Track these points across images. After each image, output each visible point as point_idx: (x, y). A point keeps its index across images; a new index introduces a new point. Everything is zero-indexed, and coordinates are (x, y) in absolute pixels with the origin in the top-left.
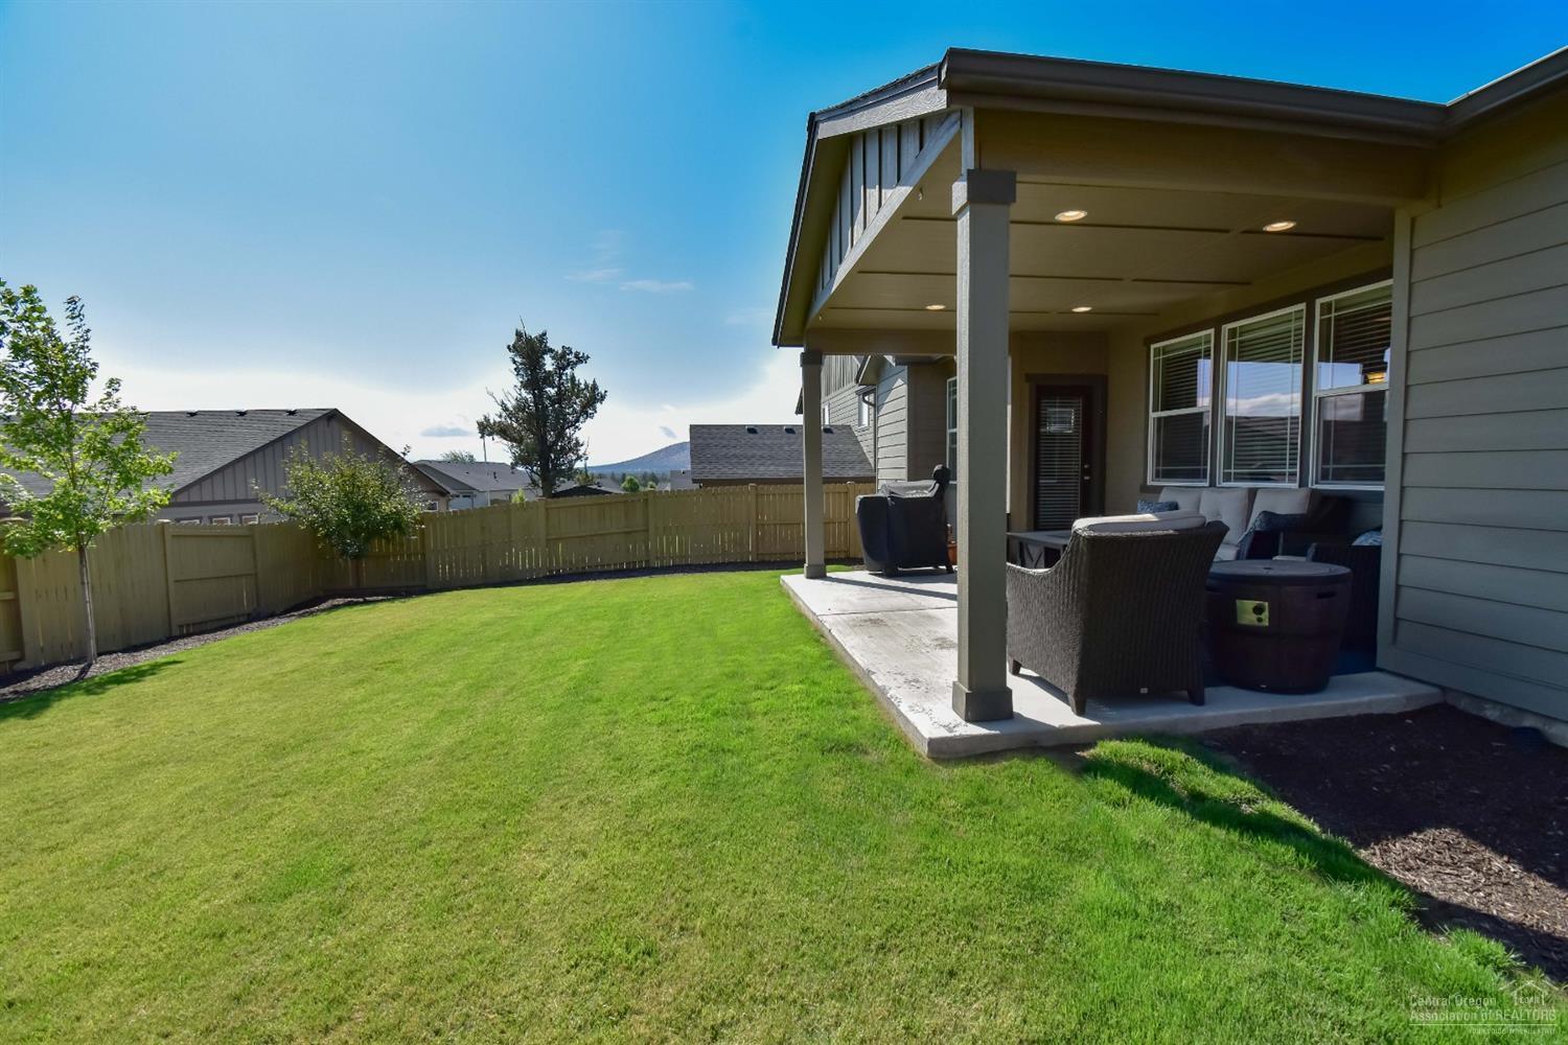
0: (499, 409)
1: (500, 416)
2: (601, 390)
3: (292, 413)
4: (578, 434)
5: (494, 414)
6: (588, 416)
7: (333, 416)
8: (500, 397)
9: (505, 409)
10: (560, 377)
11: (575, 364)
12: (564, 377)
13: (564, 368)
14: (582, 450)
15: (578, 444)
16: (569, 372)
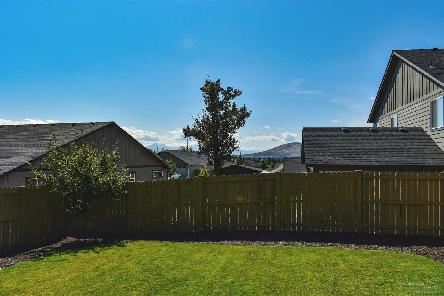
0: (194, 122)
1: (195, 126)
2: (248, 110)
3: (94, 124)
5: (192, 125)
6: (241, 125)
7: (112, 126)
9: (197, 122)
10: (226, 104)
11: (234, 96)
12: (228, 104)
13: (228, 99)
14: (236, 145)
15: (234, 141)
16: (231, 101)
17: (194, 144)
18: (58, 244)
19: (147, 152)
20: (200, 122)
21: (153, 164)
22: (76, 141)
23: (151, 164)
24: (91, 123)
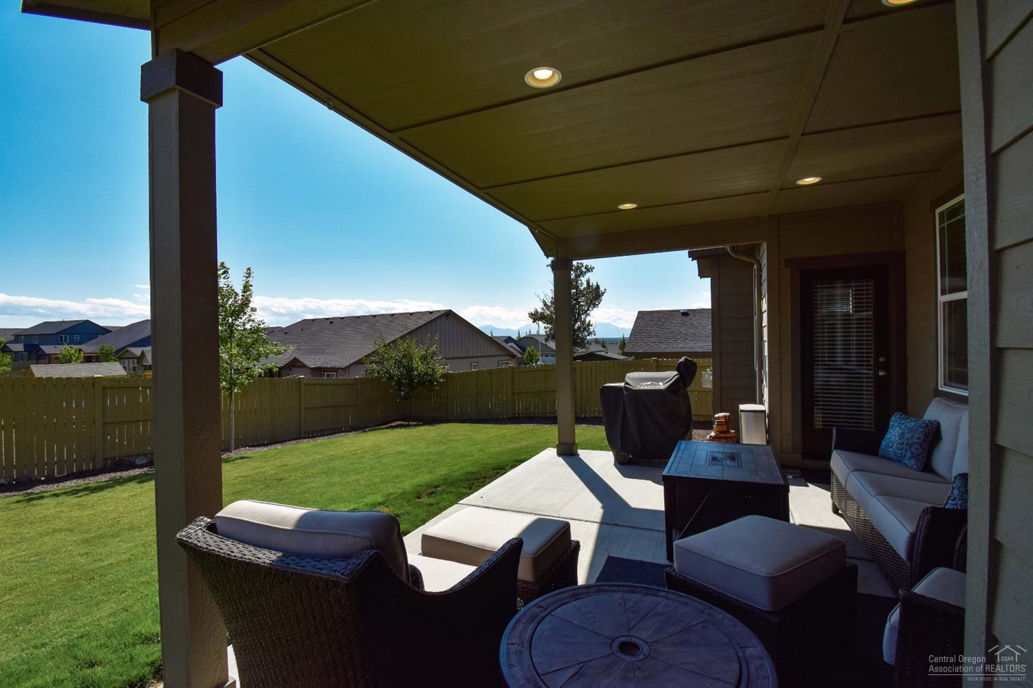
0: (542, 305)
1: (543, 309)
2: (602, 289)
3: (431, 313)
4: (588, 319)
5: (539, 307)
6: (595, 305)
7: (449, 314)
8: (542, 297)
9: (545, 304)
10: (577, 282)
11: (585, 273)
12: (579, 282)
13: (579, 276)
14: (591, 329)
15: (589, 325)
16: (583, 280)
17: (541, 328)
18: (387, 426)
19: (491, 341)
20: (549, 304)
21: (499, 354)
22: (401, 337)
23: (496, 354)
24: (428, 312)
